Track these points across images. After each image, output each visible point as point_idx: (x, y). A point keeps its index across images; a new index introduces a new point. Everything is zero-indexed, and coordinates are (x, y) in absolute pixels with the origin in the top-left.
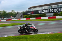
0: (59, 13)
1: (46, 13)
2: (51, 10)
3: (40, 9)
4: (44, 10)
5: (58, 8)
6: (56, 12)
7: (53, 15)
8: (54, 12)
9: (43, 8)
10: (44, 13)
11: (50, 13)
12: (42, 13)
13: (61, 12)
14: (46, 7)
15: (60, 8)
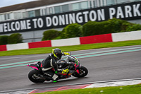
0: (60, 30)
1: (20, 31)
2: (35, 20)
3: (4, 20)
4: (15, 21)
5: (57, 15)
6: (52, 26)
7: (42, 36)
8: (45, 27)
9: (12, 16)
10: (16, 31)
11: (33, 29)
12: (8, 32)
13: (66, 25)
14: (21, 14)
15: (64, 14)
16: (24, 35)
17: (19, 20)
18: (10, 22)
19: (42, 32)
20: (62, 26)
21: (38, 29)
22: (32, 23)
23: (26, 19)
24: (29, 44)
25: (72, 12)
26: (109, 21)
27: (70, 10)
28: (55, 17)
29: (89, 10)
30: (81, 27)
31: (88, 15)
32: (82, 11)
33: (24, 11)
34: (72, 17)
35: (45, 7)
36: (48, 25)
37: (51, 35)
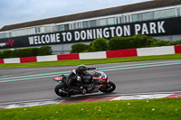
0: (88, 44)
1: (50, 44)
2: (64, 34)
3: (34, 33)
4: (45, 34)
5: (85, 30)
6: (80, 40)
7: (70, 49)
8: (73, 41)
9: (43, 29)
10: (46, 44)
11: (62, 42)
12: (39, 45)
13: (93, 39)
14: (51, 27)
15: (92, 28)
16: (54, 48)
17: (49, 34)
18: (41, 35)
19: (71, 45)
20: (90, 40)
21: (67, 42)
22: (61, 37)
23: (55, 33)
24: (58, 56)
25: (99, 28)
26: (134, 37)
27: (97, 25)
28: (83, 31)
29: (116, 26)
30: (108, 41)
31: (115, 30)
32: (109, 26)
33: (53, 25)
34: (99, 32)
35: (73, 22)
36: (77, 39)
37: (79, 48)
